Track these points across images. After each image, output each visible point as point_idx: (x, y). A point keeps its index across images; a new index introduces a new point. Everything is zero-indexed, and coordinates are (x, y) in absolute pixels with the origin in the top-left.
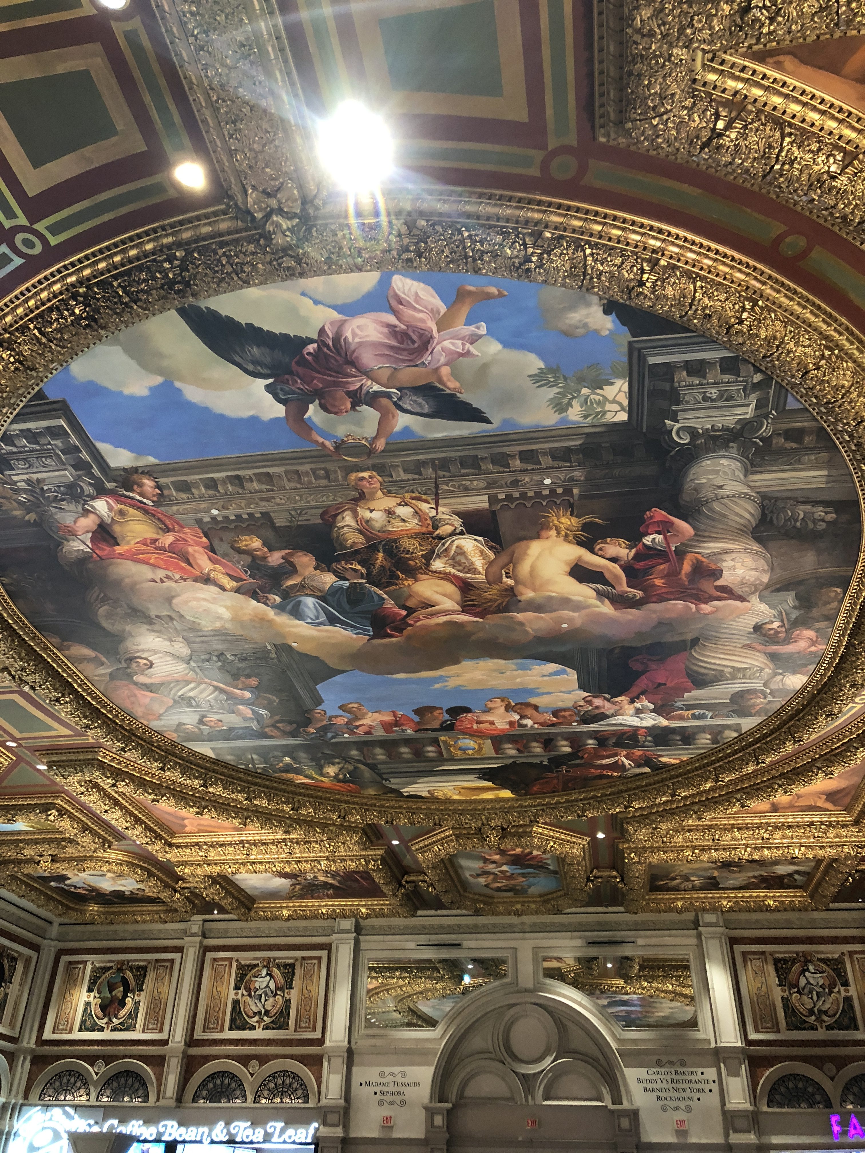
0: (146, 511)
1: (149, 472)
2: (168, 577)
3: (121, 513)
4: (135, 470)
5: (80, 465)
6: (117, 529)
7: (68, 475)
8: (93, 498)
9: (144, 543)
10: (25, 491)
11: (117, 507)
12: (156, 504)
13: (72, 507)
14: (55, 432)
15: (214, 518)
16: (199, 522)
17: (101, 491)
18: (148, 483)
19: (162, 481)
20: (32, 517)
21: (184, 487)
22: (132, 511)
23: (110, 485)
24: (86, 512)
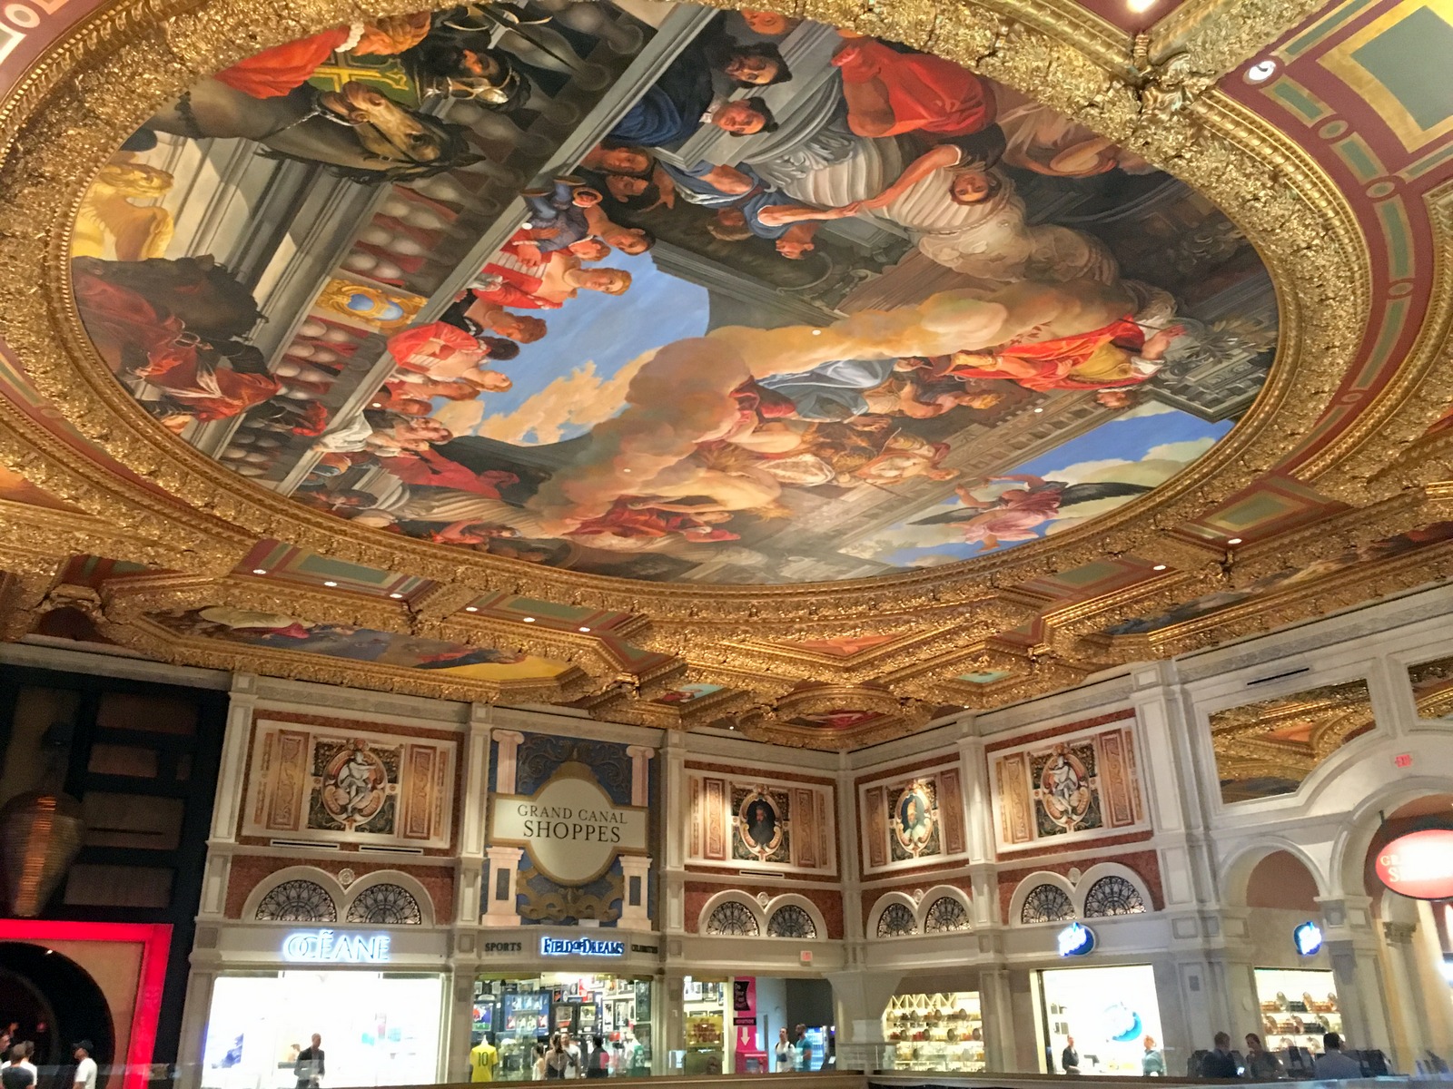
0: (1102, 384)
1: (1117, 411)
2: (1034, 335)
3: (1125, 371)
4: (1130, 407)
5: (1185, 389)
6: (1120, 355)
7: (1191, 379)
8: (1159, 371)
9: (1085, 357)
10: (1233, 348)
11: (1132, 374)
12: (1096, 392)
13: (1177, 356)
14: (1217, 401)
15: (1035, 405)
16: (1045, 397)
17: (1154, 379)
18: (1114, 403)
19: (1102, 410)
20: (1217, 328)
21: (1079, 414)
22: (1115, 377)
23: (1149, 387)
24: (1160, 356)
